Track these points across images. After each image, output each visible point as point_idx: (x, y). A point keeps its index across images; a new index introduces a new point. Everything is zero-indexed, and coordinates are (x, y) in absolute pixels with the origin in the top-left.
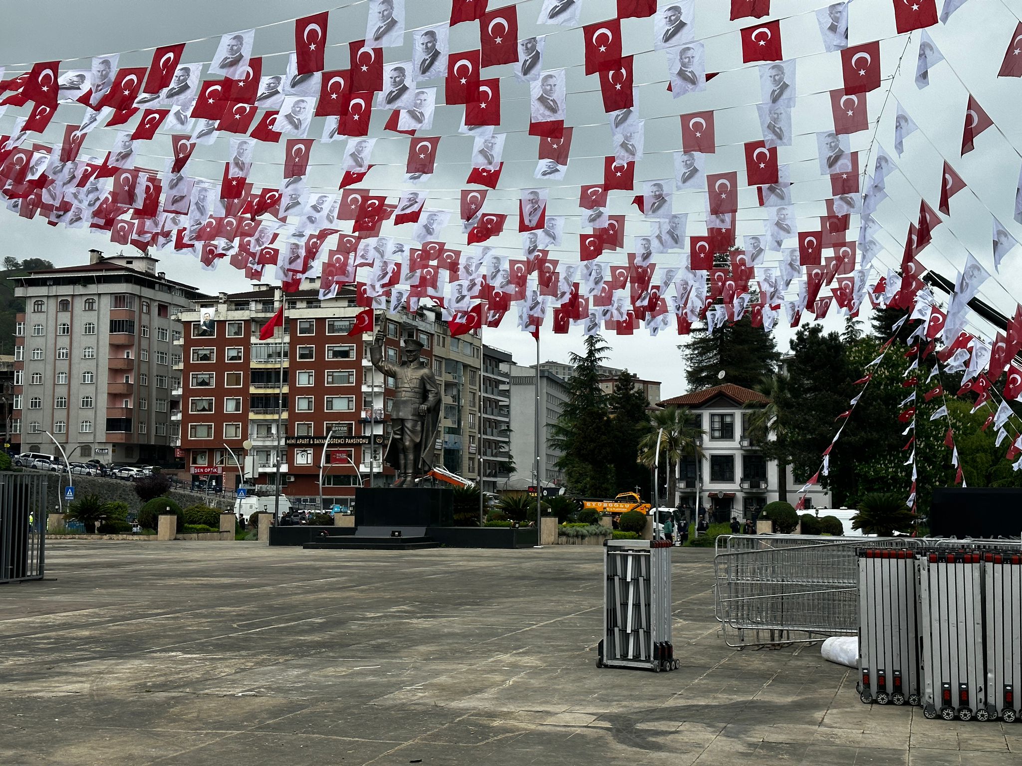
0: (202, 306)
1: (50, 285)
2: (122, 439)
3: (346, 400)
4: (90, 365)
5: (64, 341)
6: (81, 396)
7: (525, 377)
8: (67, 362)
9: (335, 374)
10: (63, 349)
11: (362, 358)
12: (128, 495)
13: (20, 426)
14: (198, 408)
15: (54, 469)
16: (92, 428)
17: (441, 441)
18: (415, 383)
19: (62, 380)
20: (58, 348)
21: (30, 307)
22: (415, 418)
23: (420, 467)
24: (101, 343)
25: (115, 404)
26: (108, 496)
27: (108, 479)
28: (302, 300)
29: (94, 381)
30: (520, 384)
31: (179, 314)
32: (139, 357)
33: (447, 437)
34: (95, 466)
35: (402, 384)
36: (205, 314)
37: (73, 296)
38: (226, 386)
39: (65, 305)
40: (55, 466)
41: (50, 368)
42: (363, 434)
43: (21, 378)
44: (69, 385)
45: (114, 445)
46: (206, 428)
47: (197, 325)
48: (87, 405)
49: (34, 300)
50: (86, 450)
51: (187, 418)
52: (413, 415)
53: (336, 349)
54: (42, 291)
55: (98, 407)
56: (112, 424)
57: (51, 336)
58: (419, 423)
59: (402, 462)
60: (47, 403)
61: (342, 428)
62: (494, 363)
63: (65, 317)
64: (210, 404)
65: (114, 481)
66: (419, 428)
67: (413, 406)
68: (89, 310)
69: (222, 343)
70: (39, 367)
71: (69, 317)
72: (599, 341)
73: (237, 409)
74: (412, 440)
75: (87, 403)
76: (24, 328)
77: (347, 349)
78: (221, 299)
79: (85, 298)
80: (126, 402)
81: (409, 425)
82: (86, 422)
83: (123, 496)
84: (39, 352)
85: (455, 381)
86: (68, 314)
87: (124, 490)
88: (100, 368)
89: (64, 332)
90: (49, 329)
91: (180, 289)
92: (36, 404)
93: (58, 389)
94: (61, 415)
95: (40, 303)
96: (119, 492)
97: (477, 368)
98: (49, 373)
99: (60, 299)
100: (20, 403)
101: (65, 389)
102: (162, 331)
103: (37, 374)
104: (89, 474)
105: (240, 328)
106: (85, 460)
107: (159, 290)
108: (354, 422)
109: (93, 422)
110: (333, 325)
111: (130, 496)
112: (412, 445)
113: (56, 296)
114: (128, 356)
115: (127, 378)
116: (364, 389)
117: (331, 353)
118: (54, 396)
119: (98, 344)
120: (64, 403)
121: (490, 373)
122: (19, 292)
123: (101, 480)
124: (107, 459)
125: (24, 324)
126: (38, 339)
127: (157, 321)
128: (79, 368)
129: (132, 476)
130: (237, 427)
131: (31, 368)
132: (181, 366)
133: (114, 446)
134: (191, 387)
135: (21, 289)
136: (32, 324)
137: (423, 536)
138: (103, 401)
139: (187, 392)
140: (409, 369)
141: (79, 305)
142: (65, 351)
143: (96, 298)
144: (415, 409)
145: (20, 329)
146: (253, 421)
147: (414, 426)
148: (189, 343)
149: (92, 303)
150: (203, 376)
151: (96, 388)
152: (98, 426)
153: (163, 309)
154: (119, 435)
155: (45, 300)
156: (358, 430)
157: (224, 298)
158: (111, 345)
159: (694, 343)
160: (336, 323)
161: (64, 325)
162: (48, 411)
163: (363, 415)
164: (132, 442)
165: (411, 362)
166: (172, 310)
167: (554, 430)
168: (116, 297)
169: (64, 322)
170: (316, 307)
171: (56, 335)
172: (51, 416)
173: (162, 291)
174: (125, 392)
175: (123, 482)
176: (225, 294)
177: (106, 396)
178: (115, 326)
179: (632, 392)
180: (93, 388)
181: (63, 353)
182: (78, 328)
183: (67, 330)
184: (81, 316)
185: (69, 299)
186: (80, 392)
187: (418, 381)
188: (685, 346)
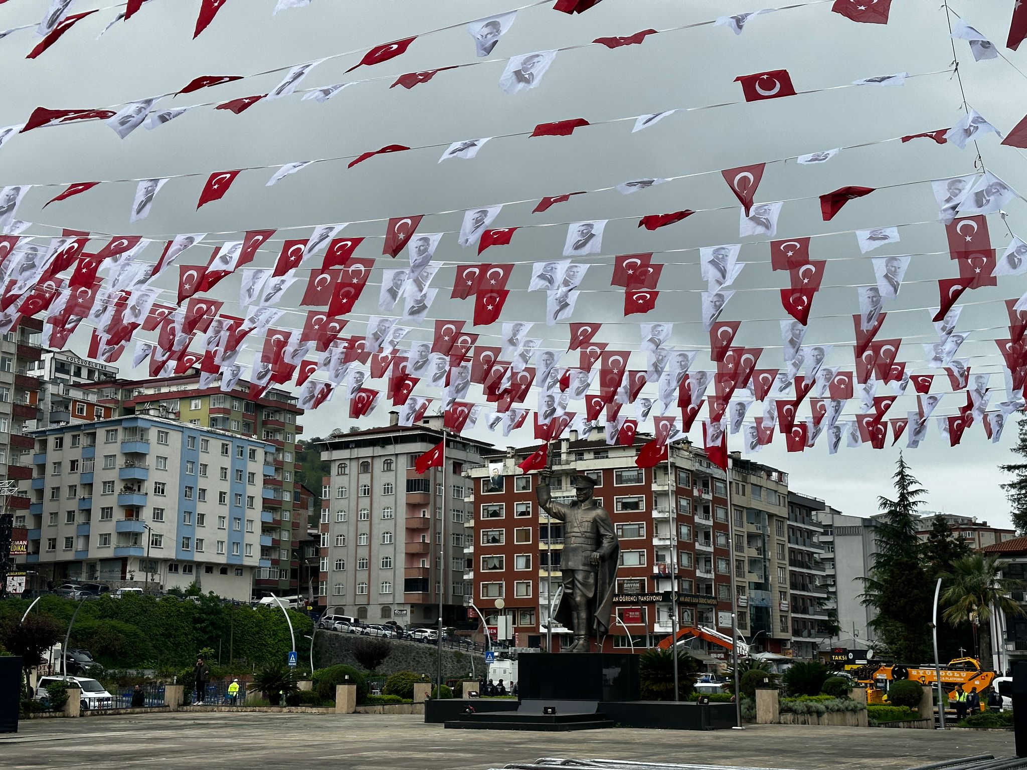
0: (491, 462)
1: (352, 448)
2: (419, 600)
3: (638, 554)
4: (389, 526)
5: (365, 502)
6: (381, 557)
7: (850, 527)
8: (369, 522)
9: (625, 527)
10: (364, 510)
11: (652, 509)
12: (422, 657)
13: (326, 588)
14: (489, 566)
15: (352, 632)
16: (392, 589)
17: (745, 597)
18: (587, 527)
19: (364, 541)
20: (359, 509)
21: (334, 470)
22: (586, 568)
23: (595, 627)
24: (398, 502)
25: (412, 563)
26: (403, 659)
27: (403, 641)
28: (589, 451)
29: (393, 541)
30: (845, 535)
31: (469, 471)
32: (435, 516)
33: (753, 593)
34: (391, 628)
35: (571, 528)
36: (494, 469)
37: (373, 457)
38: (515, 543)
39: (366, 467)
40: (354, 628)
41: (352, 529)
42: (656, 591)
43: (327, 540)
44: (370, 546)
45: (413, 605)
46: (498, 586)
47: (487, 481)
48: (387, 566)
49: (337, 463)
50: (386, 611)
51: (479, 577)
52: (584, 565)
53: (624, 501)
54: (344, 454)
55: (397, 567)
56: (410, 585)
57: (353, 497)
58: (592, 574)
59: (576, 621)
60: (350, 565)
61: (634, 585)
62: (805, 512)
63: (365, 479)
64: (501, 562)
65: (408, 643)
66: (591, 580)
67: (584, 554)
68: (388, 470)
69: (511, 498)
70: (342, 529)
71: (370, 478)
72: (912, 483)
73: (527, 566)
74: (584, 595)
75: (386, 563)
76: (329, 491)
77: (636, 500)
78: (509, 453)
79: (383, 459)
80: (423, 561)
81: (580, 577)
82: (386, 583)
83: (417, 659)
84: (343, 513)
85: (759, 532)
86: (369, 475)
87: (418, 653)
88: (397, 528)
89: (365, 494)
90: (351, 490)
91: (475, 446)
92: (340, 566)
93: (360, 550)
94: (362, 576)
95: (342, 466)
96: (413, 654)
97: (784, 518)
98: (352, 535)
99: (361, 461)
100: (326, 565)
101: (366, 550)
102: (458, 489)
103: (341, 536)
104: (385, 636)
105: (528, 482)
106: (384, 622)
107: (454, 448)
108: (646, 578)
109: (392, 582)
110: (621, 475)
111: (424, 659)
112: (583, 601)
113: (358, 458)
114: (424, 515)
115: (424, 537)
116: (656, 542)
117: (620, 505)
118: (356, 557)
119: (396, 504)
120: (366, 565)
121: (800, 523)
122: (325, 456)
123: (396, 642)
124: (404, 621)
125: (329, 487)
126: (342, 501)
127: (453, 480)
128: (380, 527)
129: (426, 637)
130: (528, 586)
131: (336, 530)
132: (472, 523)
133: (412, 607)
134: (482, 545)
135: (326, 452)
136: (337, 487)
137: (593, 712)
138: (401, 561)
139: (479, 550)
140: (580, 511)
141: (378, 465)
142: (366, 512)
143: (393, 458)
144: (586, 558)
145: (325, 491)
146: (543, 579)
147: (586, 578)
148: (479, 500)
149: (390, 463)
150: (494, 533)
151: (395, 548)
152: (396, 587)
153: (458, 466)
154: (417, 596)
155: (347, 462)
156: (651, 586)
157: (512, 453)
158: (408, 504)
159: (1021, 482)
160: (624, 474)
161: (365, 486)
162: (351, 573)
163: (656, 570)
164: (429, 603)
165: (582, 502)
166: (465, 466)
167: (868, 585)
168: (412, 456)
169: (364, 484)
170: (603, 458)
171: (358, 497)
172: (353, 577)
173: (457, 449)
174: (421, 551)
175: (416, 644)
176: (513, 448)
177: (403, 555)
178: (412, 485)
179: (948, 539)
180: (391, 548)
181: (364, 514)
182: (378, 490)
183: (368, 492)
184: (381, 477)
185: (369, 460)
186: (381, 552)
187: (590, 524)
188: (1010, 485)
